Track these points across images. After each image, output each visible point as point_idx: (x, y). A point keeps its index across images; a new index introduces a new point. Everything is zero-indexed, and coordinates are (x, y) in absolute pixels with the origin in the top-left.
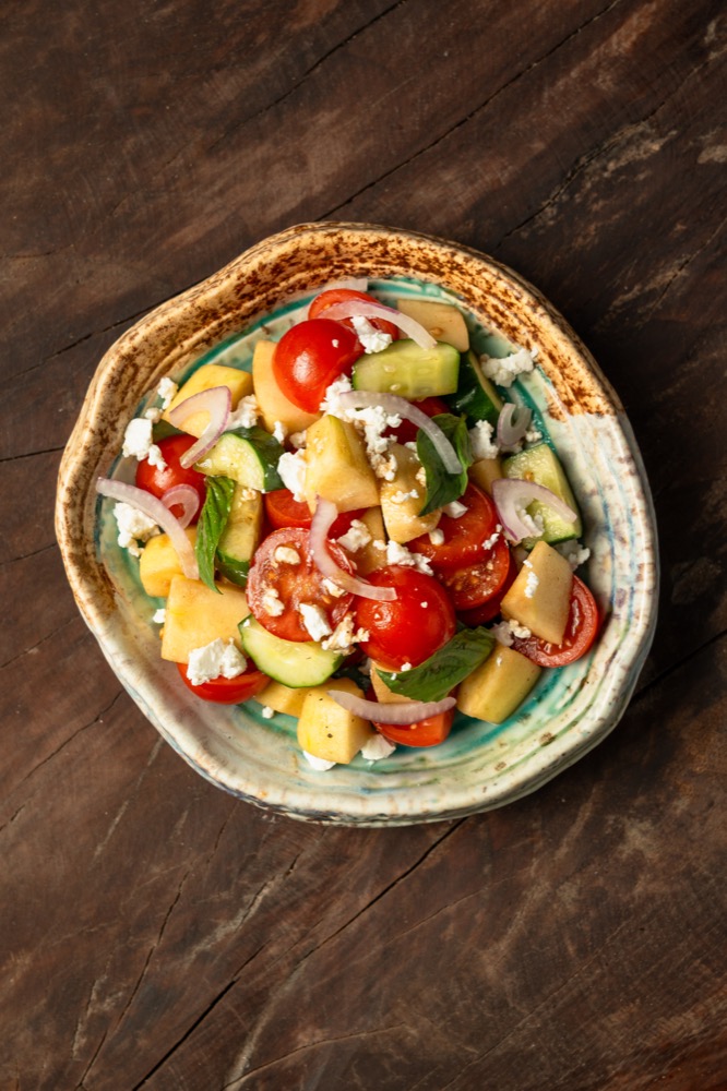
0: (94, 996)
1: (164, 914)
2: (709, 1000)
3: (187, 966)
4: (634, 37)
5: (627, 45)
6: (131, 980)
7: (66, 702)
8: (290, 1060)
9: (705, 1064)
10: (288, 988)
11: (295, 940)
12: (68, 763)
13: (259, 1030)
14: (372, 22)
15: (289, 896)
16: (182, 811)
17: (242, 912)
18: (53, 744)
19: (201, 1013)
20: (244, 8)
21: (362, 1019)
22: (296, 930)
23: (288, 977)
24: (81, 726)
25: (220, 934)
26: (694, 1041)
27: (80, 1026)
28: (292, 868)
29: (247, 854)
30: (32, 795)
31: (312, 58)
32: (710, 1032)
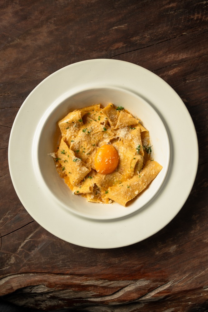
2: (121, 257)
4: (174, 73)
5: (172, 74)
8: (39, 239)
9: (116, 269)
13: (35, 232)
14: (126, 53)
19: (26, 224)
20: (104, 42)
26: (116, 264)
32: (119, 263)
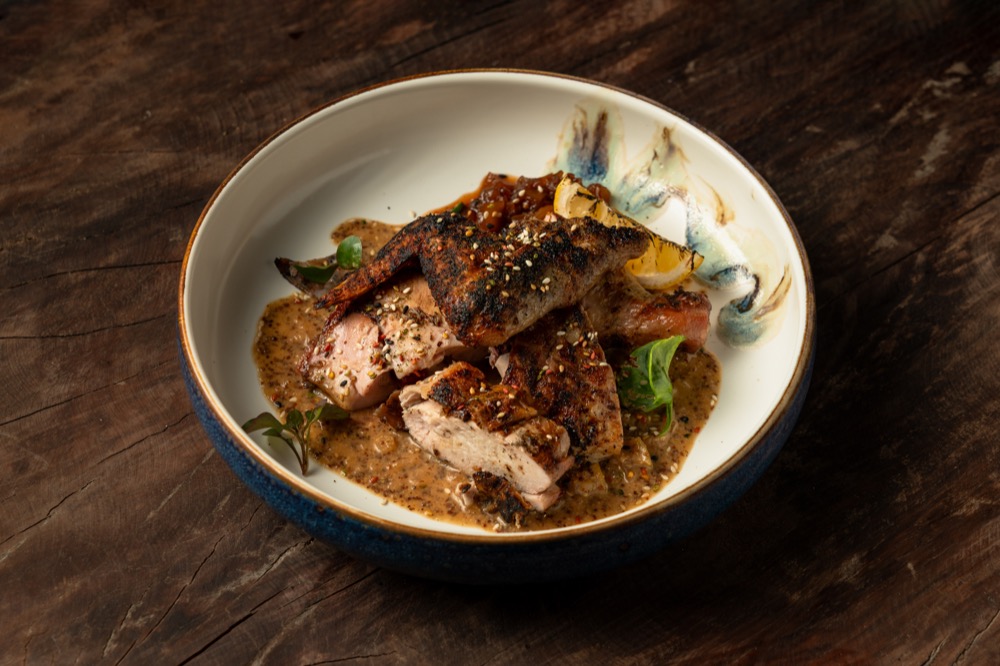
0: (129, 615)
1: (199, 563)
3: (212, 601)
6: (163, 607)
7: (142, 417)
10: (298, 622)
11: (309, 589)
12: (136, 456)
15: (308, 558)
16: (226, 495)
17: (266, 566)
18: (126, 443)
21: (358, 647)
22: (310, 582)
23: (299, 615)
24: (150, 433)
25: (244, 580)
27: (113, 635)
28: (313, 539)
29: (276, 527)
30: (103, 474)
31: (395, 60)
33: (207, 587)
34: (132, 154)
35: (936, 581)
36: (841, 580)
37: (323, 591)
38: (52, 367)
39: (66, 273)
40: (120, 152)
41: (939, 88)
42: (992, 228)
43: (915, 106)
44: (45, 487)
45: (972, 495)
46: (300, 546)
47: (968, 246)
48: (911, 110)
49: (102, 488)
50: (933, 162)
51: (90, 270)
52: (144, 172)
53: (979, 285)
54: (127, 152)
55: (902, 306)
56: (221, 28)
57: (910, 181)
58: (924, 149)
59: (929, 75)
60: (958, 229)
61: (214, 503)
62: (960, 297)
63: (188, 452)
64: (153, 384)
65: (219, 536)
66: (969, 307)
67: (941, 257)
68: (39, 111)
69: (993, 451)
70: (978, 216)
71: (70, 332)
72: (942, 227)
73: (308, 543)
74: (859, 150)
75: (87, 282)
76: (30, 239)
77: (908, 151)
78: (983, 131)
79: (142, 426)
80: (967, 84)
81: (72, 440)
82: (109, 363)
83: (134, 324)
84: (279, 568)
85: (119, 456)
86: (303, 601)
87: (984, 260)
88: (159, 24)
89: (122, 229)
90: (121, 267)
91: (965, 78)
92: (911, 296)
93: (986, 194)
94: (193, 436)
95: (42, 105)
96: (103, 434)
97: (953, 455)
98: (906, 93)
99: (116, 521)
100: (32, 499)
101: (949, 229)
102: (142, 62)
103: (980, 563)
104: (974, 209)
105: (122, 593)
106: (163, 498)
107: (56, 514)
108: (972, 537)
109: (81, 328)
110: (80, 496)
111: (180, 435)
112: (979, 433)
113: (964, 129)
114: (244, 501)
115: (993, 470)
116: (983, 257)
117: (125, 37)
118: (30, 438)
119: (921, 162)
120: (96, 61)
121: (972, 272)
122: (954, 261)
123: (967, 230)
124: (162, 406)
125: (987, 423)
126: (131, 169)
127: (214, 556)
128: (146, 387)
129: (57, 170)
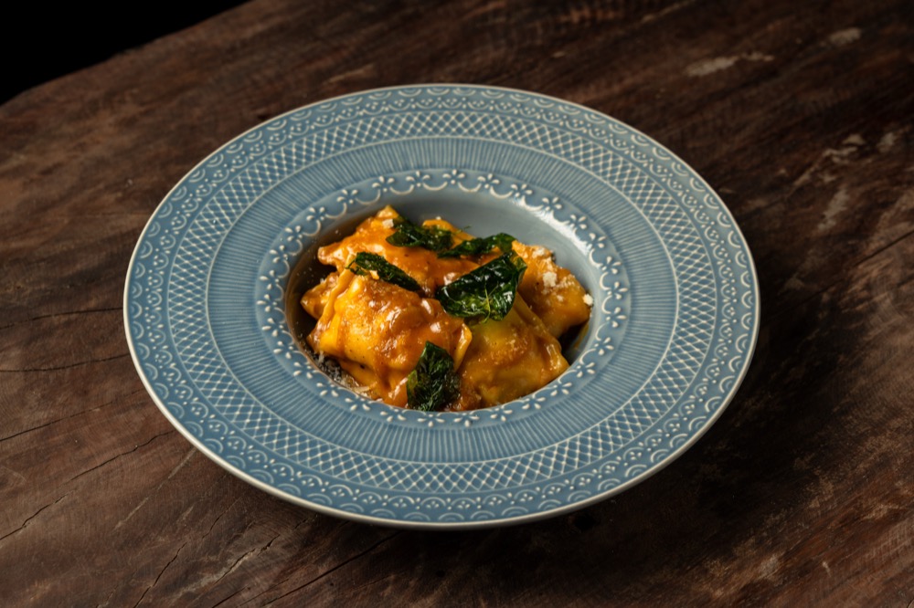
1: (163, 567)
3: (174, 601)
6: (127, 607)
7: (114, 439)
11: (264, 589)
12: (108, 472)
15: (264, 562)
16: (189, 506)
17: (225, 569)
18: (99, 461)
22: (265, 583)
24: (121, 452)
25: (204, 582)
28: (269, 545)
29: (234, 534)
30: (76, 489)
33: (169, 589)
34: (113, 216)
35: (849, 578)
36: (760, 577)
37: (277, 592)
38: (33, 397)
39: (49, 316)
40: (104, 214)
41: (837, 156)
42: (889, 271)
43: (816, 171)
44: (22, 500)
45: (881, 501)
46: (257, 551)
47: (868, 287)
48: (813, 174)
49: (75, 501)
50: (835, 217)
51: (72, 313)
52: (124, 230)
53: (879, 319)
54: (110, 214)
55: (809, 338)
56: (197, 112)
57: (814, 233)
58: (825, 206)
59: (828, 144)
60: (859, 273)
61: (177, 514)
62: (863, 330)
63: (155, 469)
64: (125, 410)
65: (181, 544)
66: (871, 338)
67: (844, 296)
68: (32, 181)
69: (899, 462)
70: (877, 261)
71: (52, 366)
72: (844, 271)
73: (265, 549)
74: (767, 207)
75: (68, 324)
76: (19, 288)
77: (811, 208)
78: (879, 190)
79: (114, 446)
80: (862, 153)
81: (49, 459)
82: (86, 393)
83: (110, 359)
84: (236, 571)
85: (91, 473)
86: (259, 600)
87: (884, 299)
88: (142, 109)
89: (102, 279)
90: (100, 310)
91: (860, 147)
92: (818, 330)
93: (883, 243)
94: (161, 455)
95: (35, 176)
96: (78, 453)
97: (861, 466)
98: (808, 160)
99: (86, 530)
100: (9, 511)
101: (851, 272)
102: (126, 140)
103: (889, 561)
104: (872, 256)
105: (89, 594)
106: (131, 509)
107: (32, 523)
108: (882, 539)
109: (62, 362)
110: (53, 509)
111: (149, 454)
112: (884, 446)
113: (861, 189)
114: (206, 512)
115: (899, 478)
116: (882, 296)
117: (111, 120)
118: (10, 457)
119: (823, 217)
120: (85, 139)
121: (873, 309)
122: (856, 300)
123: (867, 273)
124: (133, 429)
125: (892, 438)
126: (113, 228)
127: (177, 561)
128: (119, 412)
129: (46, 229)
